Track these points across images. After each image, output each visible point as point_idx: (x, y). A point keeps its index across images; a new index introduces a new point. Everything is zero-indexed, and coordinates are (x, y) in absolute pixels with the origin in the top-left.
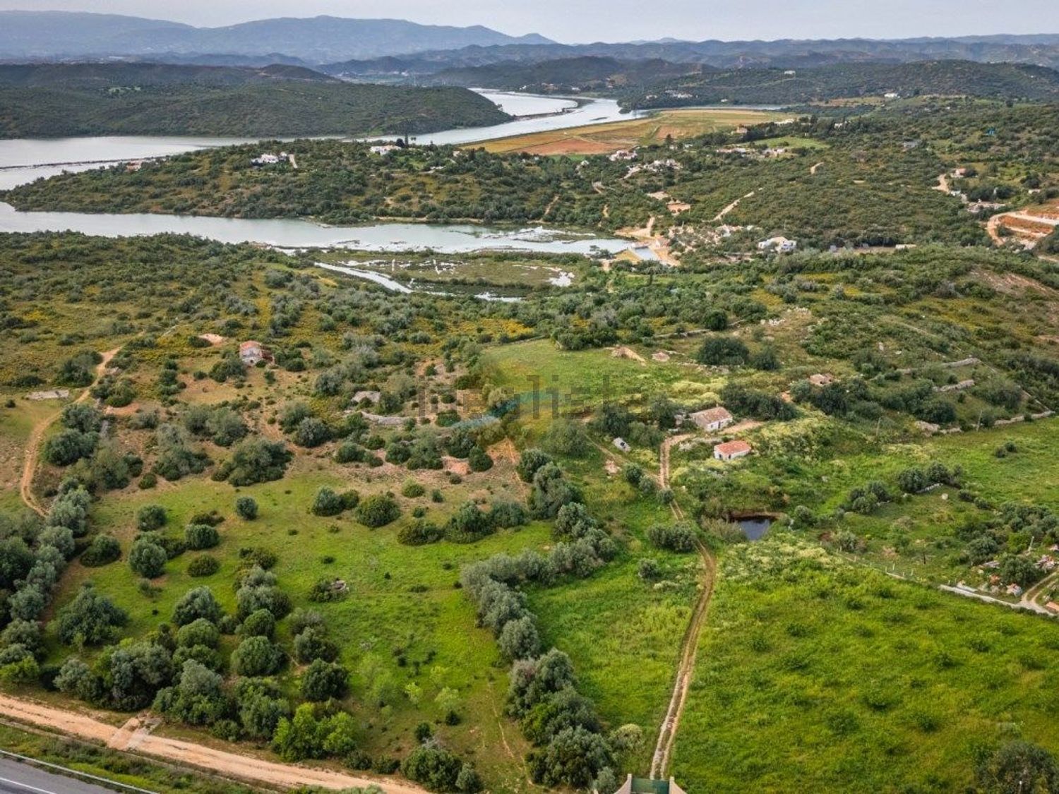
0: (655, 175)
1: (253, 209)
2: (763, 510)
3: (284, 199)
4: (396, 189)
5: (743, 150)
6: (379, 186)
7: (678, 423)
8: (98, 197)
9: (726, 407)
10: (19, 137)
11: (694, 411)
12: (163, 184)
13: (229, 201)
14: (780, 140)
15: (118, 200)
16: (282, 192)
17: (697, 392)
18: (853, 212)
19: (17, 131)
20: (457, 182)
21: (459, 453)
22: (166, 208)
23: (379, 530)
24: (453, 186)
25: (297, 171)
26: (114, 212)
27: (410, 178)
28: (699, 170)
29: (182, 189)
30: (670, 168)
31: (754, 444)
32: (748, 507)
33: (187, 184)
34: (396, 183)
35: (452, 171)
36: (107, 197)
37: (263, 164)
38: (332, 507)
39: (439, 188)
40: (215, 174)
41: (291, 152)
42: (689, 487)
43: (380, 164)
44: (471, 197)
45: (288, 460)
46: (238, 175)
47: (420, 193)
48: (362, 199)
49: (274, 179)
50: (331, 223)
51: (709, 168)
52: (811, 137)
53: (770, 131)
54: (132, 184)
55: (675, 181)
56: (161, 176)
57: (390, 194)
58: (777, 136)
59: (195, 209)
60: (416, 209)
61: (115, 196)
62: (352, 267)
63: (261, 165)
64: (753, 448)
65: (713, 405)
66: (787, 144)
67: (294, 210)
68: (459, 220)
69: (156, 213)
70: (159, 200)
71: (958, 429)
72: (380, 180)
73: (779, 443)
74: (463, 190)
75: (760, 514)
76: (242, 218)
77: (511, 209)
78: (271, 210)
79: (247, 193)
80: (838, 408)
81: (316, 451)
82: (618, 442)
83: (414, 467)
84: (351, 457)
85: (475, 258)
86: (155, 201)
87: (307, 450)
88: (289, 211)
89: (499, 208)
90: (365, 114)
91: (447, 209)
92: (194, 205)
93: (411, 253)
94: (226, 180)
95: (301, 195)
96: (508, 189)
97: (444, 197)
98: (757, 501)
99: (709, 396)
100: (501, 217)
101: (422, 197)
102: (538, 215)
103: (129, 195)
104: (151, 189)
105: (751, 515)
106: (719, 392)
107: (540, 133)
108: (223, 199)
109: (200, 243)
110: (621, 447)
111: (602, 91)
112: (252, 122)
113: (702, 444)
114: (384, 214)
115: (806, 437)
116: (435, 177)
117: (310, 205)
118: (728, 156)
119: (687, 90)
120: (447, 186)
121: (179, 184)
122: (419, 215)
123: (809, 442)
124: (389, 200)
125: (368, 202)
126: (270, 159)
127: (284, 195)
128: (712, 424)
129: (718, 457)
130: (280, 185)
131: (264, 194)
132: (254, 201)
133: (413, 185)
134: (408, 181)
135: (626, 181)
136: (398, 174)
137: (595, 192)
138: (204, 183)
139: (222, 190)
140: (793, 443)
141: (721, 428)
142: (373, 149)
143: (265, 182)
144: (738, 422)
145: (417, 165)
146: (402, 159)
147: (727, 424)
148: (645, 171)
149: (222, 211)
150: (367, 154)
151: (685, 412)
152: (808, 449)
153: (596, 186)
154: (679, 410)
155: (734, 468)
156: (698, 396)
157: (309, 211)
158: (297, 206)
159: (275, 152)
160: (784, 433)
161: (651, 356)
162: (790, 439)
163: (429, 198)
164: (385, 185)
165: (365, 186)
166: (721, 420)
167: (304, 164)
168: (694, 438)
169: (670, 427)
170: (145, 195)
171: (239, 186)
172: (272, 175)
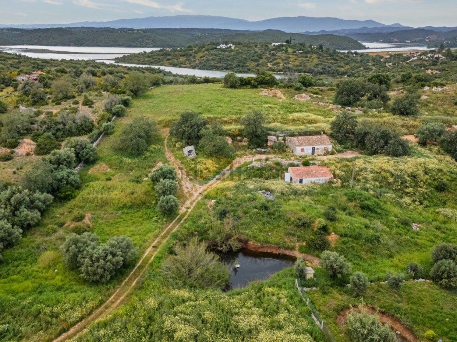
1: (204, 65)
2: (292, 249)
3: (220, 62)
4: (275, 60)
6: (267, 58)
7: (269, 144)
10: (151, 47)
11: (293, 135)
12: (176, 55)
13: (197, 62)
15: (153, 61)
16: (220, 59)
17: (311, 122)
19: (151, 45)
20: (307, 57)
21: (36, 137)
22: (170, 64)
24: (304, 59)
25: (232, 51)
27: (283, 56)
30: (437, 58)
31: (338, 172)
33: (184, 55)
34: (276, 57)
35: (306, 53)
37: (220, 48)
39: (296, 59)
40: (197, 52)
41: (233, 45)
43: (273, 50)
44: (311, 64)
46: (206, 52)
47: (286, 61)
48: (256, 63)
49: (220, 54)
55: (438, 64)
57: (271, 62)
60: (280, 68)
63: (217, 49)
64: (335, 176)
65: (318, 133)
67: (222, 66)
68: (299, 73)
69: (165, 66)
72: (269, 56)
73: (370, 176)
74: (308, 60)
75: (287, 252)
76: (198, 69)
77: (330, 69)
78: (212, 66)
79: (205, 59)
82: (187, 149)
86: (167, 62)
88: (220, 67)
89: (323, 69)
91: (295, 68)
92: (182, 64)
94: (200, 54)
95: (228, 60)
96: (334, 61)
97: (296, 63)
98: (288, 234)
100: (323, 73)
101: (285, 63)
102: (344, 74)
103: (159, 59)
104: (170, 57)
105: (275, 251)
106: (334, 124)
108: (195, 61)
110: (186, 154)
115: (414, 176)
116: (296, 55)
117: (230, 65)
120: (301, 59)
121: (181, 56)
122: (281, 71)
123: (415, 182)
124: (269, 65)
125: (258, 65)
126: (223, 46)
127: (221, 60)
128: (303, 147)
129: (287, 179)
130: (221, 56)
131: (212, 59)
132: (206, 62)
133: (284, 58)
134: (282, 57)
135: (408, 63)
136: (279, 54)
137: (386, 67)
138: (191, 55)
139: (197, 58)
140: (391, 180)
141: (316, 154)
142: (273, 44)
143: (215, 55)
144: (339, 152)
145: (290, 50)
146: (284, 48)
147: (325, 151)
148: (421, 59)
149: (192, 66)
150: (269, 45)
151: (282, 135)
152: (411, 190)
153: (387, 65)
154: (277, 132)
155: (295, 193)
156: (309, 125)
157: (229, 67)
158: (225, 65)
159: (226, 44)
160: (383, 168)
161: (294, 96)
162: (388, 174)
163: (289, 63)
164: (270, 58)
165: (261, 58)
166: (316, 147)
167: (237, 49)
168: (274, 158)
169: (260, 146)
170: (165, 59)
171: (204, 57)
172: (220, 52)
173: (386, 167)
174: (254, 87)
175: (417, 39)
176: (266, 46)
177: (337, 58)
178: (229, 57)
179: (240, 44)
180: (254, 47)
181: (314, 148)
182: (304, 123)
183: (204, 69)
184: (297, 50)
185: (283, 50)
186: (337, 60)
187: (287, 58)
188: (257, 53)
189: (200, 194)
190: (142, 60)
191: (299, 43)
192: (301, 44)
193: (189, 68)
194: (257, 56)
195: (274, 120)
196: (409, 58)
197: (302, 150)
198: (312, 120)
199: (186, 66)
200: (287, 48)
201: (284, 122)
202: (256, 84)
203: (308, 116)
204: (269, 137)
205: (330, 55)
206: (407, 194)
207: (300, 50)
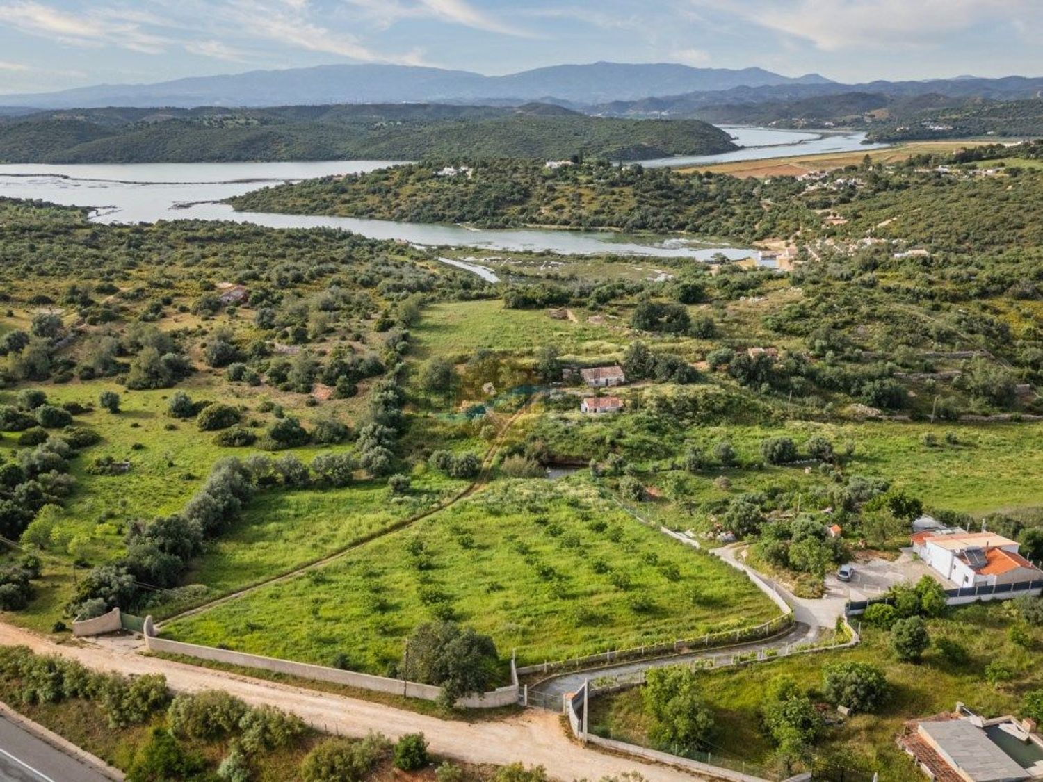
0: (833, 193)
1: (418, 214)
3: (449, 206)
4: (555, 199)
5: (946, 170)
6: (538, 196)
7: (565, 376)
8: (300, 201)
9: (624, 367)
10: (285, 161)
11: (588, 367)
12: (356, 192)
13: (403, 207)
14: (999, 161)
15: (314, 205)
16: (448, 200)
18: (1027, 228)
20: (613, 193)
21: (329, 381)
22: (349, 212)
23: (207, 433)
24: (608, 197)
25: (470, 182)
26: (307, 214)
27: (570, 190)
28: (885, 188)
29: (369, 197)
30: (853, 187)
31: (627, 401)
32: (573, 454)
33: (374, 192)
34: (556, 194)
35: (613, 184)
36: (307, 201)
37: (444, 176)
38: (185, 410)
39: (593, 199)
40: (400, 184)
41: (470, 167)
42: (526, 431)
43: (546, 178)
44: (622, 207)
45: (188, 375)
46: (419, 185)
47: (574, 203)
48: (519, 208)
49: (446, 189)
50: (480, 228)
51: (900, 187)
52: (1036, 158)
53: (992, 152)
54: (330, 192)
55: (852, 199)
56: (357, 186)
57: (547, 204)
58: (1000, 157)
59: (373, 213)
60: (565, 217)
61: (314, 201)
62: (466, 262)
63: (439, 177)
65: (610, 364)
66: (1003, 165)
67: (454, 215)
68: (600, 228)
69: (341, 216)
70: (347, 205)
71: (906, 417)
72: (543, 192)
73: (655, 404)
74: (616, 201)
76: (410, 221)
77: (655, 218)
78: (434, 216)
79: (418, 199)
81: (218, 370)
82: (486, 386)
83: (287, 389)
84: (238, 377)
85: (587, 258)
86: (343, 206)
87: (211, 368)
88: (449, 217)
89: (643, 218)
90: (585, 142)
91: (592, 218)
92: (373, 210)
93: (530, 253)
94: (407, 190)
95: (464, 203)
96: (663, 201)
97: (595, 206)
99: (620, 356)
100: (644, 227)
101: (574, 207)
102: (682, 227)
103: (325, 201)
104: (346, 197)
106: (628, 353)
107: (757, 160)
108: (399, 205)
109: (347, 235)
110: (486, 391)
111: (858, 125)
112: (479, 149)
113: (575, 396)
114: (533, 221)
115: (694, 401)
116: (593, 189)
117: (469, 212)
118: (925, 176)
119: (947, 122)
120: (602, 197)
121: (367, 193)
122: (566, 223)
123: (695, 406)
124: (543, 209)
125: (523, 211)
126: (449, 171)
127: (450, 203)
129: (583, 409)
130: (450, 194)
131: (433, 202)
132: (422, 208)
133: (571, 196)
134: (567, 193)
136: (561, 186)
138: (388, 192)
139: (401, 198)
140: (674, 405)
141: (609, 385)
142: (548, 164)
143: (438, 191)
144: (632, 382)
145: (582, 178)
146: (570, 173)
147: (618, 382)
149: (394, 216)
150: (540, 168)
151: (577, 368)
152: (690, 413)
153: (764, 202)
154: (572, 365)
155: (590, 420)
156: (603, 355)
157: (467, 217)
158: (457, 213)
159: (457, 166)
160: (667, 395)
161: (588, 318)
162: (672, 401)
163: (581, 207)
164: (545, 196)
165: (527, 196)
166: (609, 378)
167: (478, 177)
168: (570, 391)
169: (555, 380)
170: (337, 201)
171: (415, 195)
172: (446, 185)
173: (669, 394)
175: (848, 118)
176: (535, 169)
178: (466, 195)
179: (482, 165)
180: (511, 171)
181: (607, 379)
182: (598, 353)
183: (418, 222)
184: (595, 178)
185: (568, 178)
187: (576, 195)
188: (518, 187)
190: (290, 205)
193: (389, 219)
194: (518, 192)
195: (567, 351)
196: (804, 186)
197: (597, 382)
198: (606, 349)
199: (381, 215)
200: (575, 173)
201: (578, 353)
202: (543, 303)
203: (602, 344)
204: (564, 370)
206: (687, 417)
207: (600, 178)
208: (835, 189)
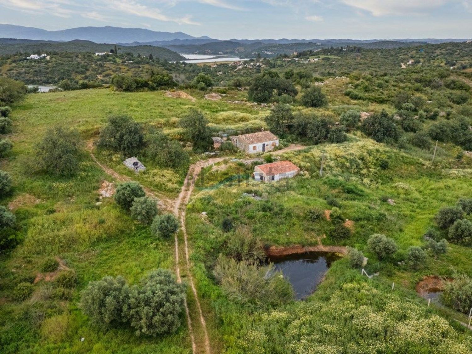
0: (250, 69)
4: (104, 71)
5: (297, 59)
6: (94, 70)
7: (216, 145)
9: (272, 132)
11: (236, 134)
13: (5, 76)
16: (36, 71)
17: (242, 120)
20: (139, 67)
24: (137, 69)
25: (48, 62)
27: (113, 67)
28: (274, 67)
30: (259, 66)
31: (303, 164)
34: (105, 69)
35: (137, 63)
37: (31, 60)
39: (128, 70)
41: (48, 55)
42: (211, 214)
43: (98, 60)
46: (14, 64)
48: (83, 76)
49: (33, 66)
52: (331, 55)
53: (310, 53)
57: (100, 74)
58: (314, 55)
63: (28, 60)
64: (301, 168)
65: (257, 130)
66: (319, 57)
67: (41, 80)
72: (96, 67)
73: (332, 164)
79: (15, 72)
80: (389, 136)
82: (130, 162)
88: (38, 81)
94: (6, 67)
95: (47, 73)
99: (254, 122)
105: (299, 251)
106: (266, 119)
110: (132, 167)
113: (241, 165)
115: (362, 159)
116: (127, 65)
117: (51, 78)
118: (289, 61)
120: (133, 69)
123: (366, 164)
124: (99, 77)
126: (35, 57)
127: (37, 73)
128: (254, 145)
129: (258, 178)
130: (37, 69)
131: (25, 73)
132: (18, 76)
133: (114, 69)
134: (111, 68)
135: (235, 72)
136: (107, 65)
137: (218, 76)
139: (3, 71)
140: (348, 164)
141: (266, 151)
142: (97, 54)
143: (28, 67)
144: (286, 146)
145: (119, 61)
146: (111, 58)
147: (273, 147)
148: (246, 67)
150: (92, 56)
151: (225, 135)
152: (365, 171)
153: (219, 74)
154: (219, 133)
157: (50, 81)
158: (44, 79)
159: (39, 54)
160: (337, 154)
161: (204, 96)
162: (344, 160)
164: (99, 70)
165: (87, 70)
166: (266, 143)
167: (54, 59)
169: (206, 150)
171: (13, 70)
172: (33, 64)
173: (340, 153)
174: (153, 89)
175: (228, 51)
176: (89, 56)
177: (171, 68)
178: (48, 68)
179: (55, 54)
180: (75, 57)
181: (264, 144)
182: (235, 122)
184: (127, 61)
185: (110, 60)
186: (171, 70)
187: (117, 68)
188: (80, 64)
189: (180, 209)
191: (125, 53)
192: (129, 54)
194: (82, 67)
196: (235, 67)
197: (255, 148)
198: (242, 118)
200: (114, 58)
202: (155, 85)
203: (236, 114)
204: (214, 139)
205: (163, 65)
207: (130, 60)
208: (251, 67)
